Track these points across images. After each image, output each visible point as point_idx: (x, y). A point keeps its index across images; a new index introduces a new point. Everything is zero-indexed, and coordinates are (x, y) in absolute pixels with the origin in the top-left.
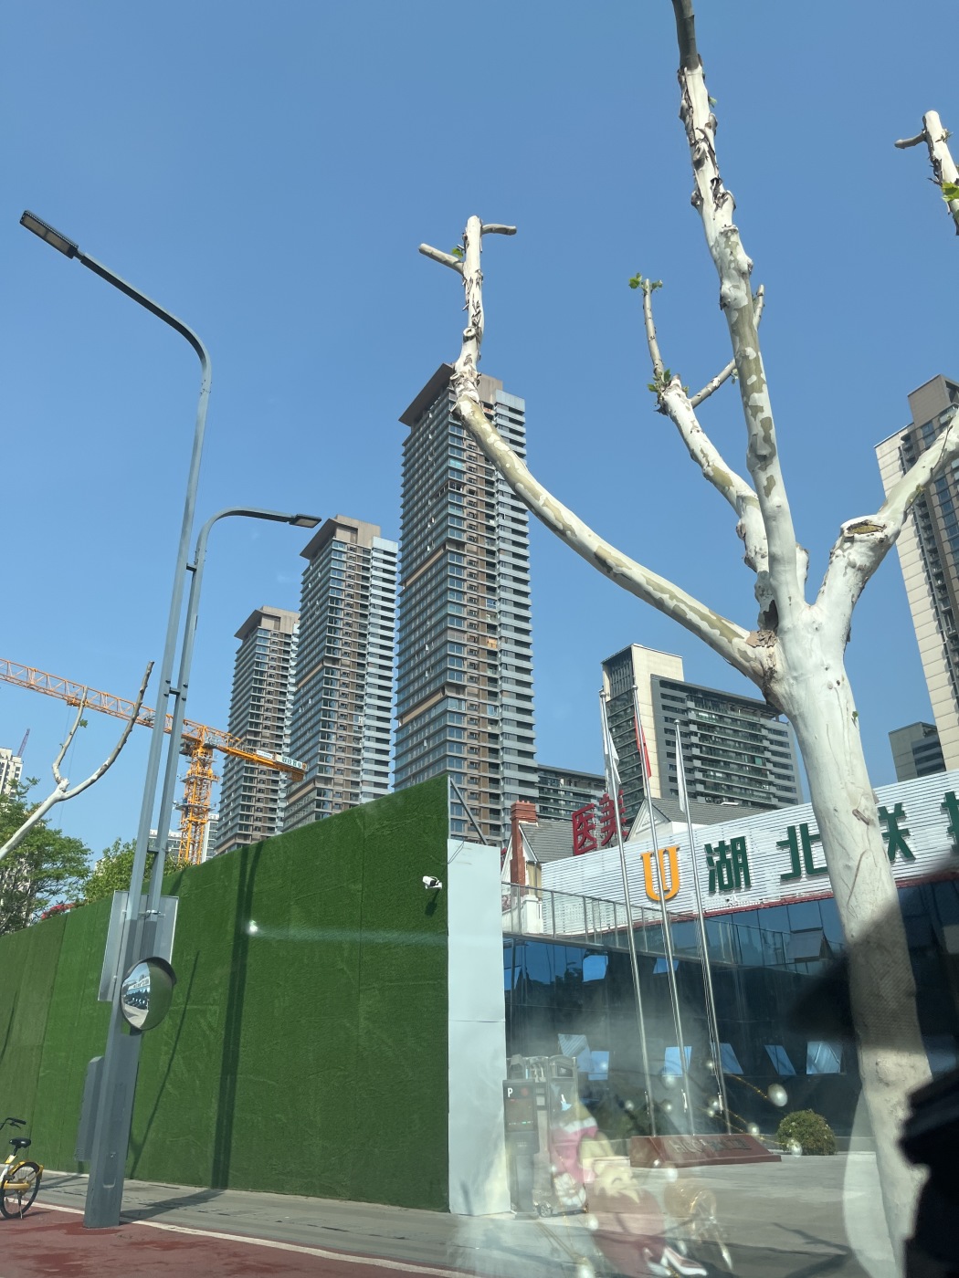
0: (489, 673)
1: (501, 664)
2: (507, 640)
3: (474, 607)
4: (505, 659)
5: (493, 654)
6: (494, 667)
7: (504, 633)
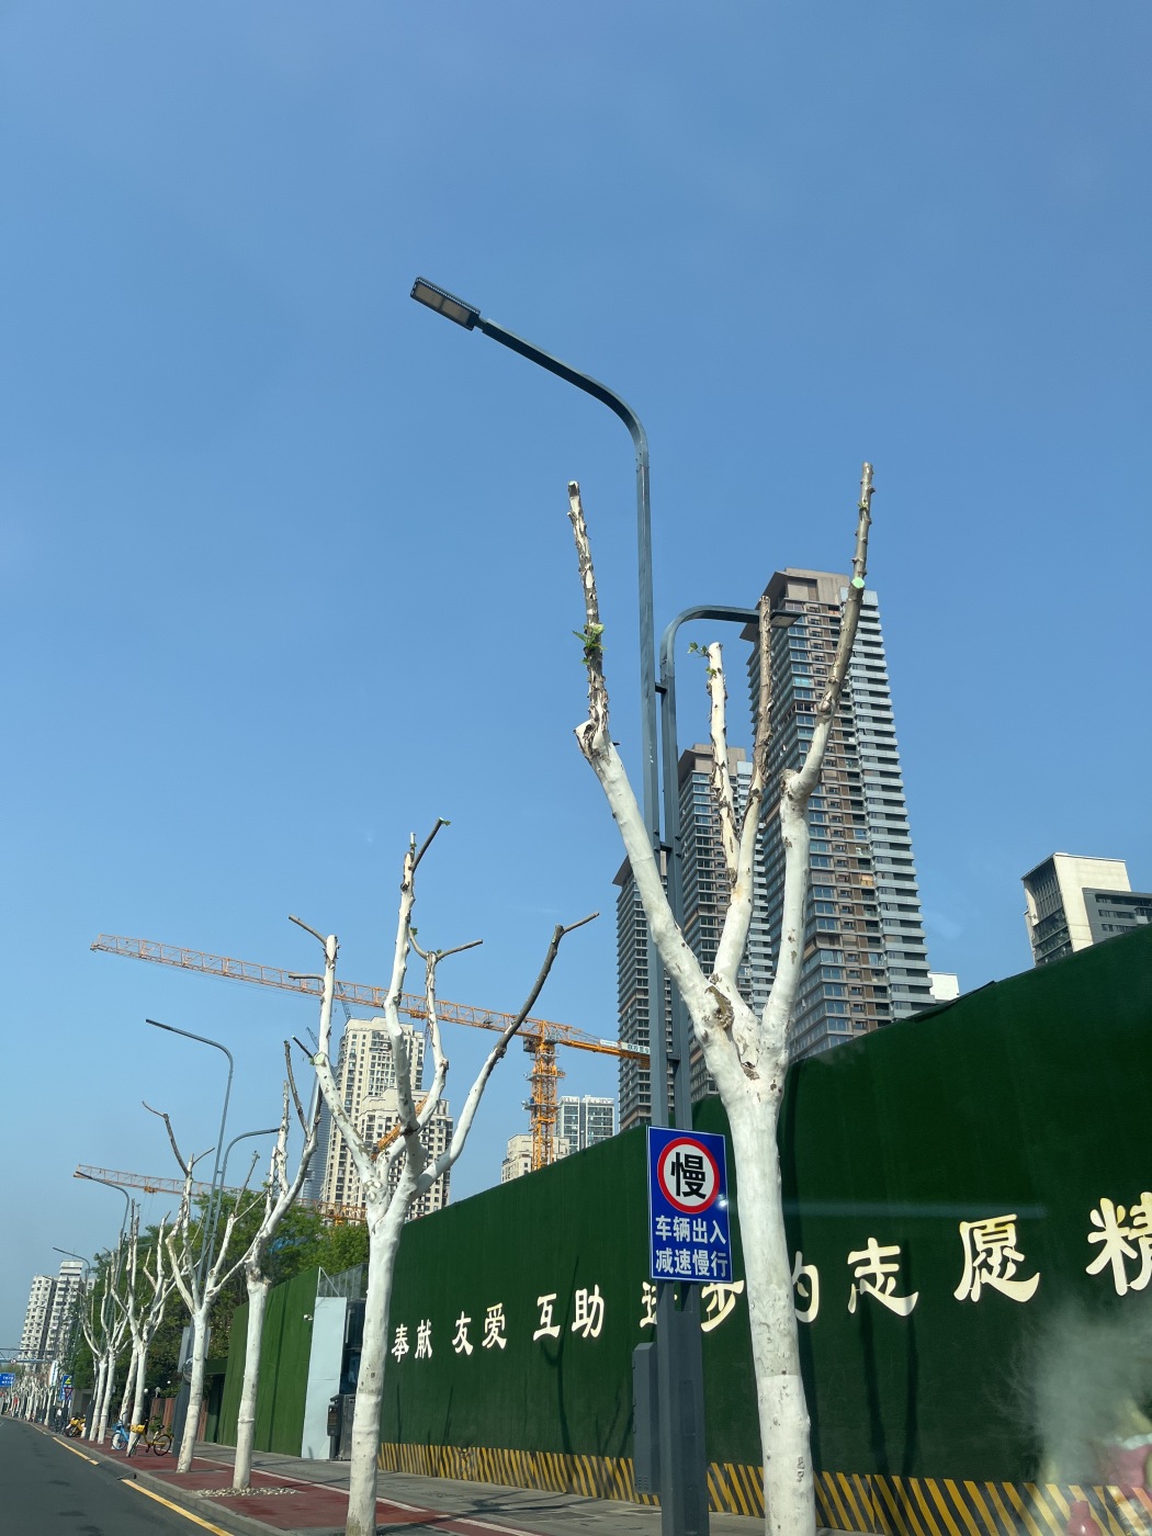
0: (867, 916)
1: (880, 904)
2: (884, 875)
3: (840, 840)
4: (884, 898)
5: (869, 893)
6: (872, 908)
7: (880, 867)
